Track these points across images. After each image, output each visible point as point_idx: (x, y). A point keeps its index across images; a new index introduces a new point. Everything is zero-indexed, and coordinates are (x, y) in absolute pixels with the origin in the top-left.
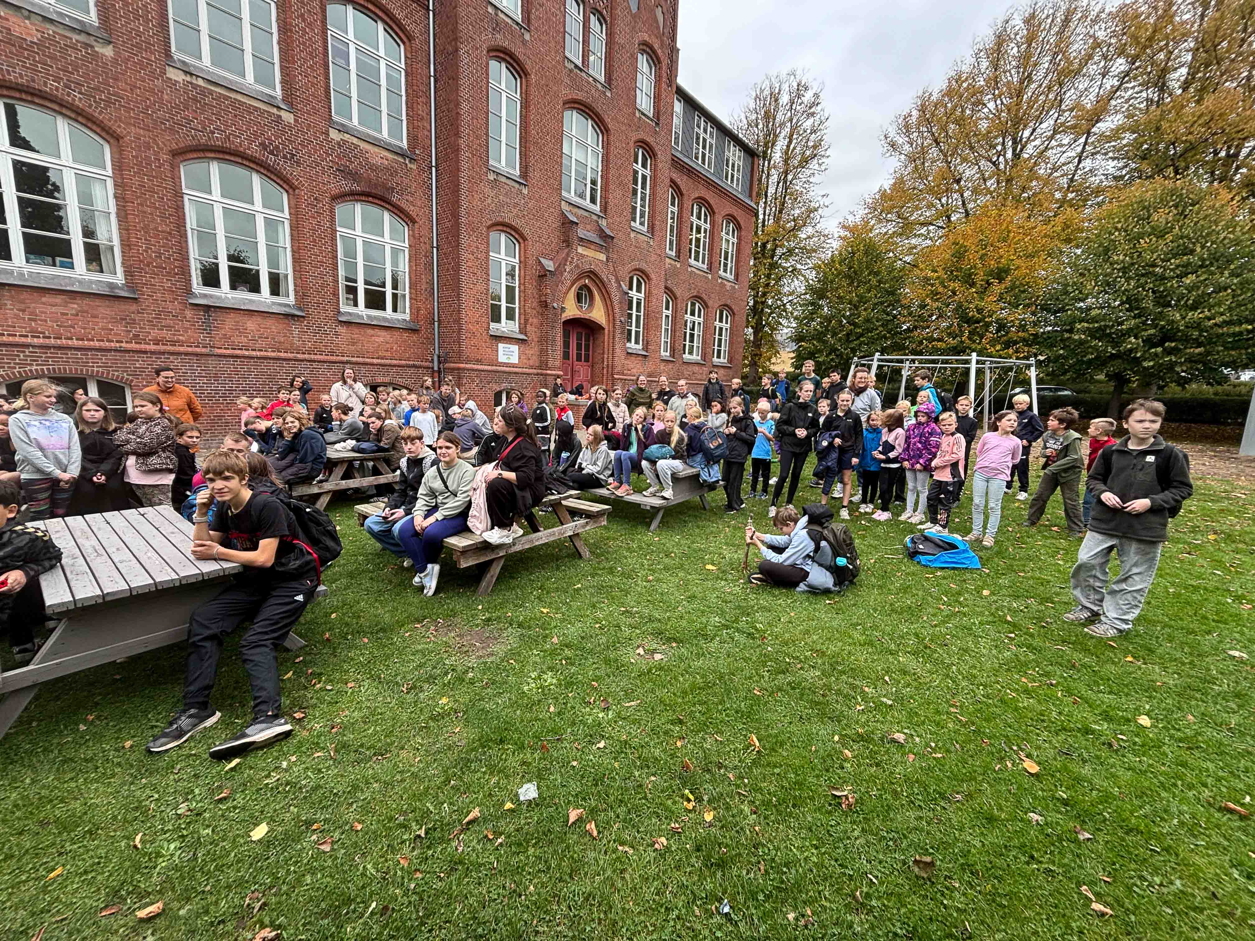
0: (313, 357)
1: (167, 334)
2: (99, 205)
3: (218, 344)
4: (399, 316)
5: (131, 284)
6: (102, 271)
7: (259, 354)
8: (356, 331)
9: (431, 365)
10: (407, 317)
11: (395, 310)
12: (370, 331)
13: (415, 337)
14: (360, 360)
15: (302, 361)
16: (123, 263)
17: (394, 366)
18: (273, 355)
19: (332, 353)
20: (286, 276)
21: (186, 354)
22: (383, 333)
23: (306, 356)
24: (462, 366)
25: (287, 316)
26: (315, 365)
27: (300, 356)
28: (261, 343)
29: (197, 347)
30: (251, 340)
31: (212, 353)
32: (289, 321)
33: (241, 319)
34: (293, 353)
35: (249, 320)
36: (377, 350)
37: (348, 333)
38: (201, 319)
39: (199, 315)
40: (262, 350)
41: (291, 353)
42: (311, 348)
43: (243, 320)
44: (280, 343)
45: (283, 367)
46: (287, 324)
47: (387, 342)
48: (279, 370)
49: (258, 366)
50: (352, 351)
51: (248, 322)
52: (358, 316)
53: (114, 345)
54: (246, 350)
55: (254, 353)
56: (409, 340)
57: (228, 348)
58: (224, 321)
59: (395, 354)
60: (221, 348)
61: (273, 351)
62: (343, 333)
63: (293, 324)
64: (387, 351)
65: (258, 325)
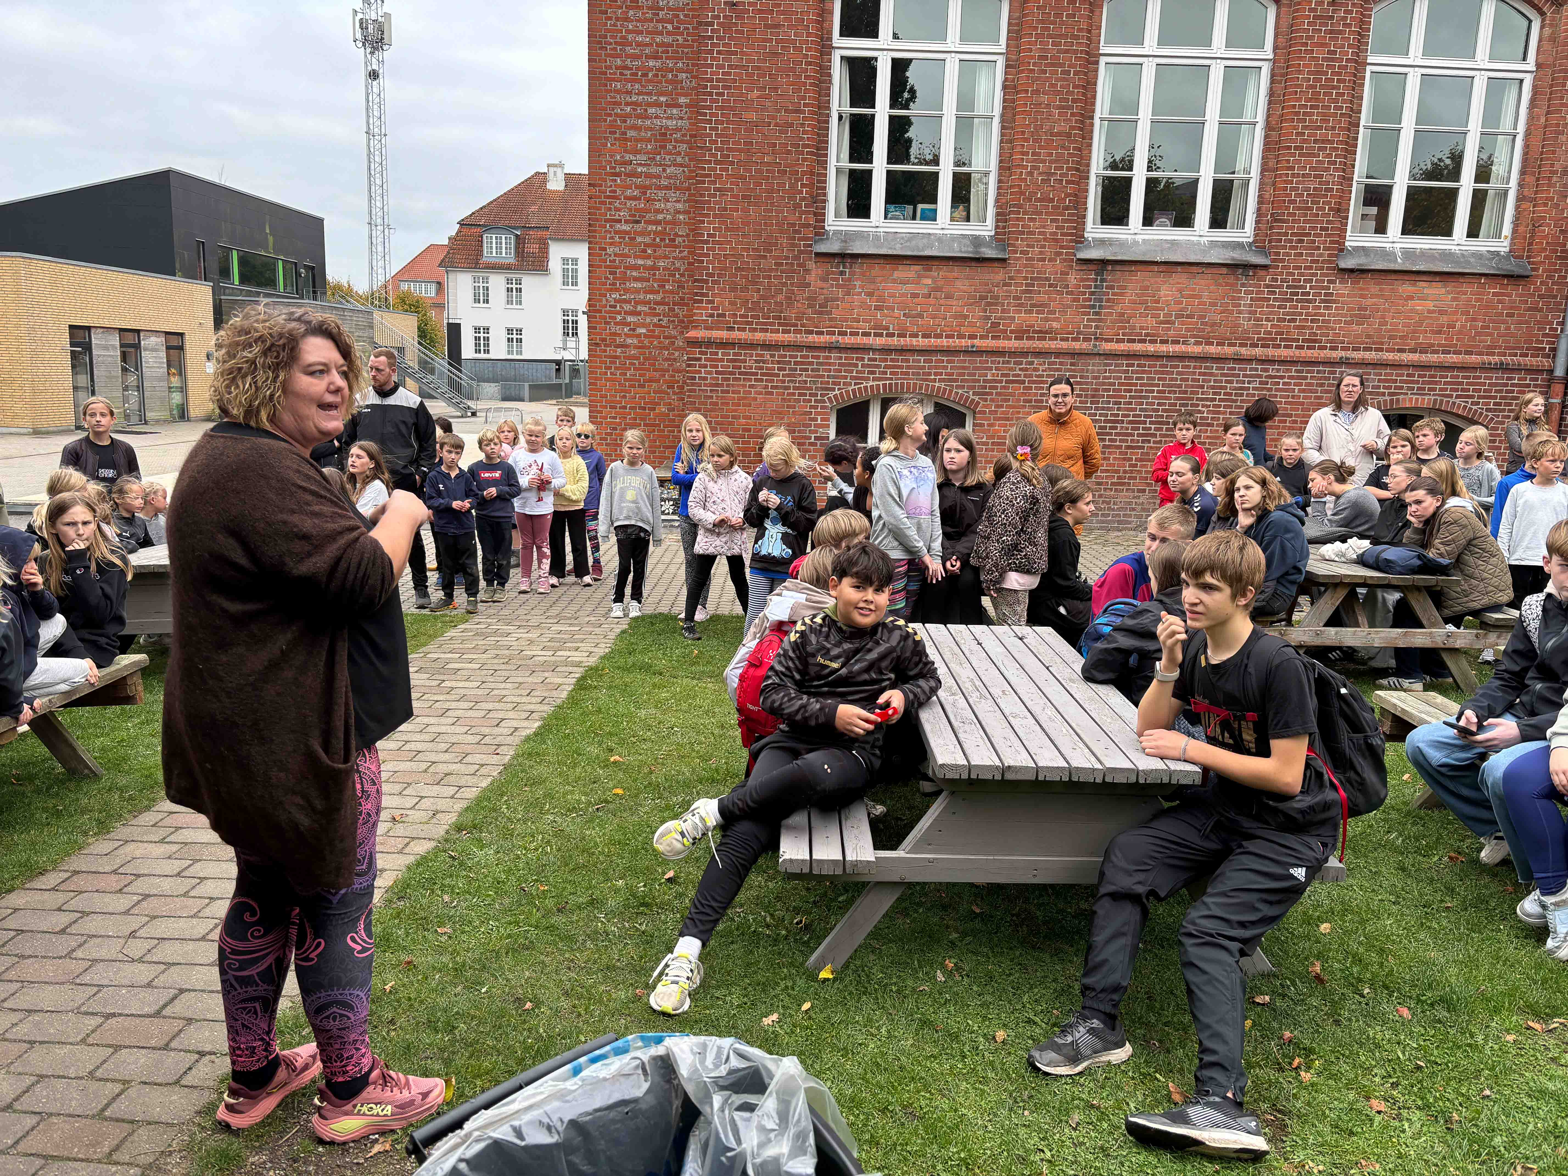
0: (1271, 352)
1: (1035, 319)
2: (981, 108)
3: (1108, 332)
4: (1482, 245)
5: (1001, 237)
6: (968, 220)
7: (1171, 349)
8: (1374, 289)
9: (1546, 363)
10: (1503, 245)
11: (1474, 231)
12: (1405, 288)
14: (1378, 356)
15: (1249, 361)
16: (997, 201)
17: (1451, 368)
18: (1197, 350)
19: (1312, 342)
20: (1246, 183)
21: (1058, 354)
22: (1436, 291)
23: (1258, 351)
25: (1234, 267)
26: (1272, 370)
27: (1244, 351)
28: (1179, 327)
29: (1076, 339)
30: (1162, 322)
31: (1095, 351)
32: (1238, 279)
33: (1152, 281)
34: (1234, 345)
35: (1165, 282)
36: (1414, 332)
37: (1355, 296)
38: (1090, 287)
39: (1088, 280)
40: (1178, 342)
41: (1230, 345)
42: (1270, 333)
43: (1156, 283)
44: (1213, 324)
45: (1211, 374)
46: (1232, 285)
47: (1441, 312)
48: (1203, 381)
49: (1167, 373)
50: (1357, 336)
51: (1163, 287)
52: (1384, 253)
53: (965, 343)
54: (1151, 342)
55: (1164, 348)
56: (1499, 302)
57: (1123, 341)
58: (1125, 287)
59: (1458, 340)
60: (1111, 340)
61: (1197, 343)
62: (1343, 295)
63: (1243, 285)
64: (1440, 332)
65: (1180, 291)
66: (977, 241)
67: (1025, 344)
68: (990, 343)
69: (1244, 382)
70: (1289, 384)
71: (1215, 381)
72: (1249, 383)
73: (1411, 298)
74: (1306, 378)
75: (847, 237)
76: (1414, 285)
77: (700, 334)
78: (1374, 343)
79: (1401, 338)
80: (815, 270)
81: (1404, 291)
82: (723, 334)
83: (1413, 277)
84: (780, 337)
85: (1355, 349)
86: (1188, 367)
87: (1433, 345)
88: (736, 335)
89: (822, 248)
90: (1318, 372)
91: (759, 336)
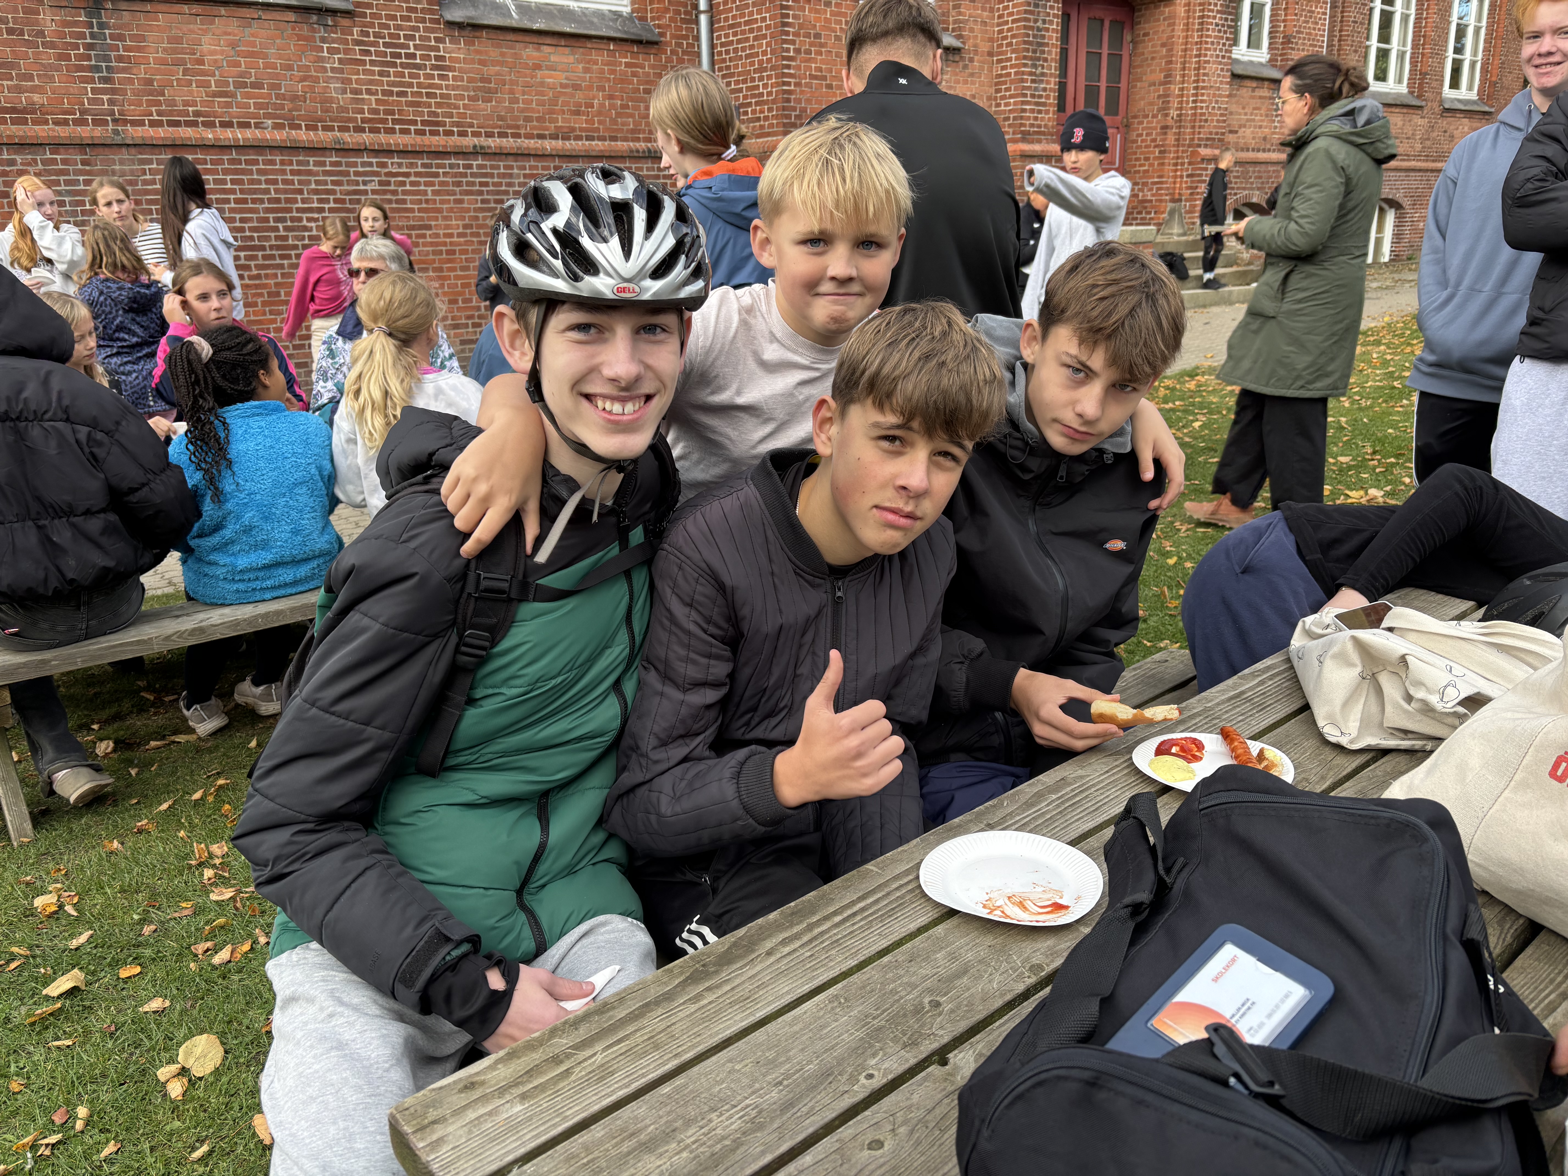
0: (384, 139)
3: (133, 111)
7: (241, 135)
8: (494, 53)
10: (624, 5)
12: (529, 53)
13: (649, 67)
14: (509, 143)
15: (358, 151)
18: (279, 136)
19: (433, 125)
21: (57, 146)
23: (366, 138)
26: (393, 164)
27: (350, 139)
28: (244, 102)
29: (81, 122)
30: (215, 95)
31: (118, 140)
32: (314, 31)
33: (185, 28)
34: (331, 129)
35: (206, 31)
36: (552, 112)
37: (472, 61)
38: (82, 36)
39: (76, 24)
40: (247, 125)
41: (326, 128)
42: (375, 111)
43: (192, 31)
44: (294, 98)
45: (310, 173)
46: (305, 39)
47: (576, 87)
48: (300, 182)
49: (243, 172)
50: (487, 117)
51: (204, 39)
52: (494, 5)
54: (206, 124)
55: (228, 135)
56: (634, 74)
57: (159, 124)
58: (143, 38)
59: (600, 122)
60: (141, 123)
61: (278, 127)
62: (457, 60)
63: (323, 40)
64: (577, 113)
65: (233, 45)
69: (357, 183)
70: (417, 184)
71: (317, 182)
72: (365, 183)
73: (538, 67)
74: (437, 175)
76: (538, 50)
78: (509, 127)
79: (539, 119)
81: (528, 57)
83: (535, 39)
85: (489, 135)
86: (272, 162)
87: (573, 130)
90: (451, 166)
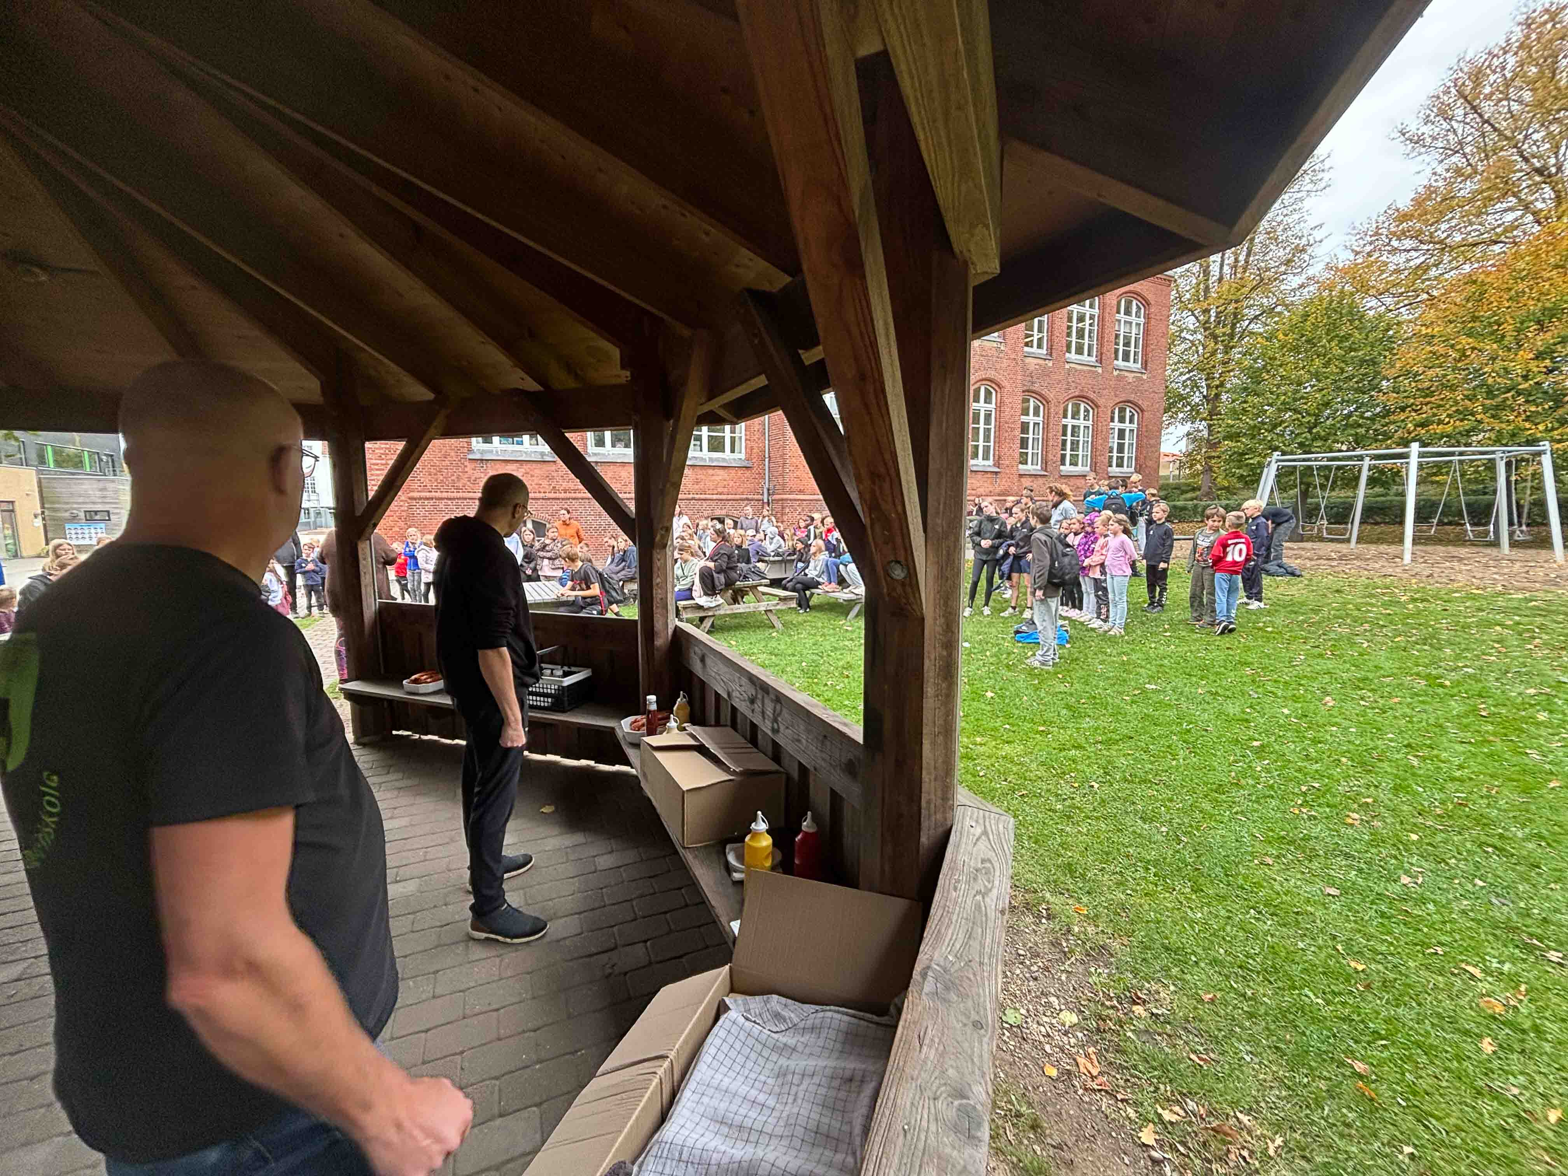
1: (571, 485)
4: (735, 457)
8: (700, 472)
9: (760, 497)
10: (743, 456)
11: (733, 451)
12: (711, 471)
13: (748, 473)
14: (703, 496)
22: (721, 472)
24: (785, 497)
36: (716, 487)
37: (694, 474)
47: (724, 481)
52: (702, 459)
53: (542, 495)
56: (743, 476)
59: (731, 490)
62: (689, 474)
64: (725, 487)
66: (542, 454)
67: (568, 495)
68: (552, 495)
73: (713, 475)
75: (483, 452)
76: (714, 471)
77: (416, 495)
79: (712, 489)
80: (469, 467)
81: (711, 473)
82: (428, 495)
83: (713, 468)
84: (455, 495)
87: (723, 492)
88: (433, 494)
89: (471, 457)
91: (445, 495)
